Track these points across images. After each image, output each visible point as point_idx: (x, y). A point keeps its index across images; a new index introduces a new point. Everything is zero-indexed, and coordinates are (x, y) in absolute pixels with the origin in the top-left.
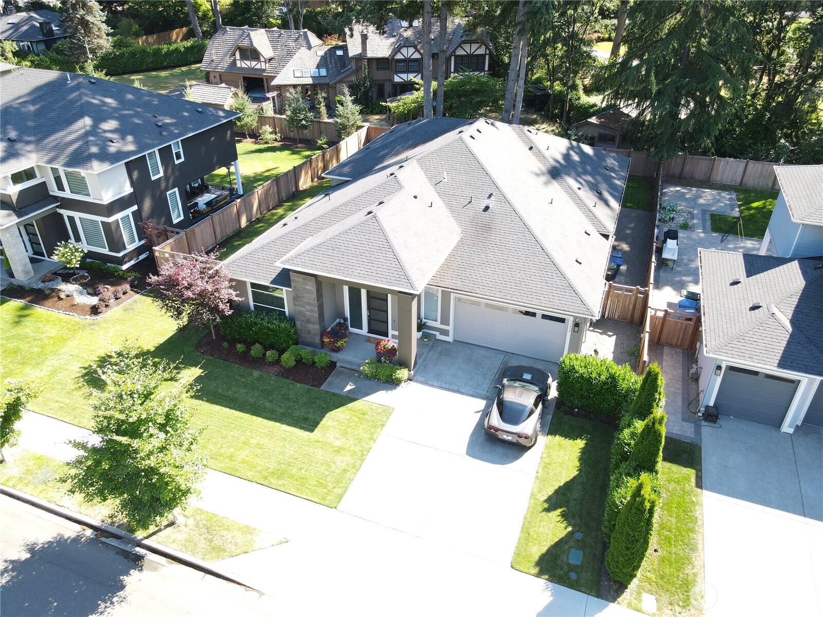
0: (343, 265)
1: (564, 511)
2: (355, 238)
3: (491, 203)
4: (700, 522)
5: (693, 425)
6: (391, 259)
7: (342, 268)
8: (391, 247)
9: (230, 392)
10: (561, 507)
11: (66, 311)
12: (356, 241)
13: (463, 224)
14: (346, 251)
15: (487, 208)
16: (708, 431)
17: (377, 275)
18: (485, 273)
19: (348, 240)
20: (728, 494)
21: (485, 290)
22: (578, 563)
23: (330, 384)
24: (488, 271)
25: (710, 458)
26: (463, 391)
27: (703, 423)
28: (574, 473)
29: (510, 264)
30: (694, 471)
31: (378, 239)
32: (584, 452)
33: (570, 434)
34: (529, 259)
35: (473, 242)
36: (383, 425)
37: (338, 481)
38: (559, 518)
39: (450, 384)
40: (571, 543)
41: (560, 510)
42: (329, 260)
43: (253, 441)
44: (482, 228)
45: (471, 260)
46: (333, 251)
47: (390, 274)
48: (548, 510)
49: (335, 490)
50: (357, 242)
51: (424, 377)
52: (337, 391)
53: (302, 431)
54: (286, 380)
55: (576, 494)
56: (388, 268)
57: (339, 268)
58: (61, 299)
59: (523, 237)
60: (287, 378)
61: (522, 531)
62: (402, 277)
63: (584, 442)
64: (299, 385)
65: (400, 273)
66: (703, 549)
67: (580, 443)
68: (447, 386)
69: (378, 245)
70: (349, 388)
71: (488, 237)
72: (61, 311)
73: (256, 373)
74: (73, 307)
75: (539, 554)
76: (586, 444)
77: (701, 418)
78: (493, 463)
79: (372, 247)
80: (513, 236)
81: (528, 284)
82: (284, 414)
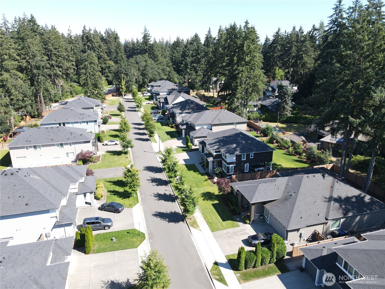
5: (296, 269)
6: (253, 194)
7: (244, 192)
8: (255, 192)
13: (283, 196)
15: (291, 195)
17: (248, 196)
21: (273, 212)
23: (235, 216)
24: (277, 209)
27: (299, 270)
29: (283, 209)
34: (287, 210)
35: (281, 201)
43: (212, 217)
45: (277, 205)
49: (216, 230)
53: (221, 220)
56: (251, 196)
60: (229, 211)
62: (251, 199)
70: (238, 219)
71: (285, 201)
80: (290, 204)
81: (282, 215)
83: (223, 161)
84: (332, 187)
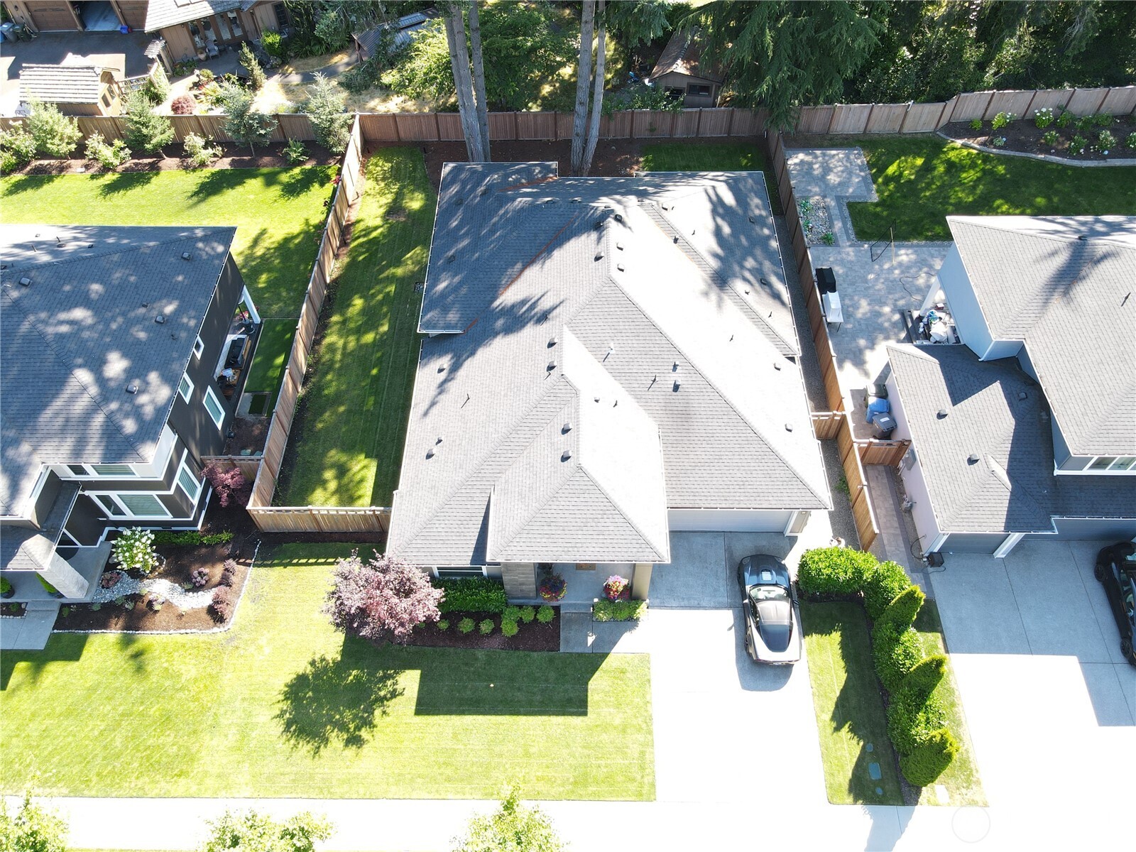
0: (570, 545)
1: (850, 725)
2: (568, 503)
3: (678, 377)
4: (957, 693)
5: (921, 574)
6: (622, 524)
7: (570, 549)
8: (615, 508)
9: (469, 693)
10: (847, 722)
11: (180, 628)
12: (571, 508)
13: (656, 415)
14: (566, 524)
15: (676, 388)
16: (935, 576)
17: (614, 550)
18: (702, 479)
19: (561, 507)
20: (970, 652)
21: (709, 502)
22: (879, 777)
23: (567, 642)
24: (704, 475)
25: (946, 614)
26: (704, 604)
27: (930, 569)
28: (842, 676)
29: (725, 461)
30: (939, 634)
31: (597, 500)
32: (844, 645)
33: (825, 630)
34: (743, 450)
35: (674, 438)
36: (649, 681)
37: (642, 768)
38: (850, 735)
39: (689, 599)
40: (868, 758)
41: (847, 726)
42: (550, 540)
43: (533, 750)
44: (679, 416)
45: (681, 464)
46: (550, 528)
47: (629, 545)
48: (837, 729)
49: (646, 780)
50: (573, 508)
51: (657, 598)
52: (580, 650)
53: (575, 717)
54: (517, 653)
55: (853, 702)
56: (622, 537)
57: (566, 549)
58: (157, 612)
59: (728, 421)
60: (517, 649)
61: (824, 762)
62: (643, 546)
63: (839, 633)
64: (535, 654)
65: (640, 542)
66: (966, 721)
67: (836, 636)
68: (686, 603)
69: (600, 508)
70: (591, 640)
71: (689, 427)
72: (172, 631)
73: (480, 654)
74: (181, 619)
75: (847, 781)
76: (841, 635)
77: (927, 564)
78: (770, 690)
79: (594, 512)
80: (718, 420)
81: (751, 483)
82: (543, 702)
83: (93, 494)
84: (676, 240)
